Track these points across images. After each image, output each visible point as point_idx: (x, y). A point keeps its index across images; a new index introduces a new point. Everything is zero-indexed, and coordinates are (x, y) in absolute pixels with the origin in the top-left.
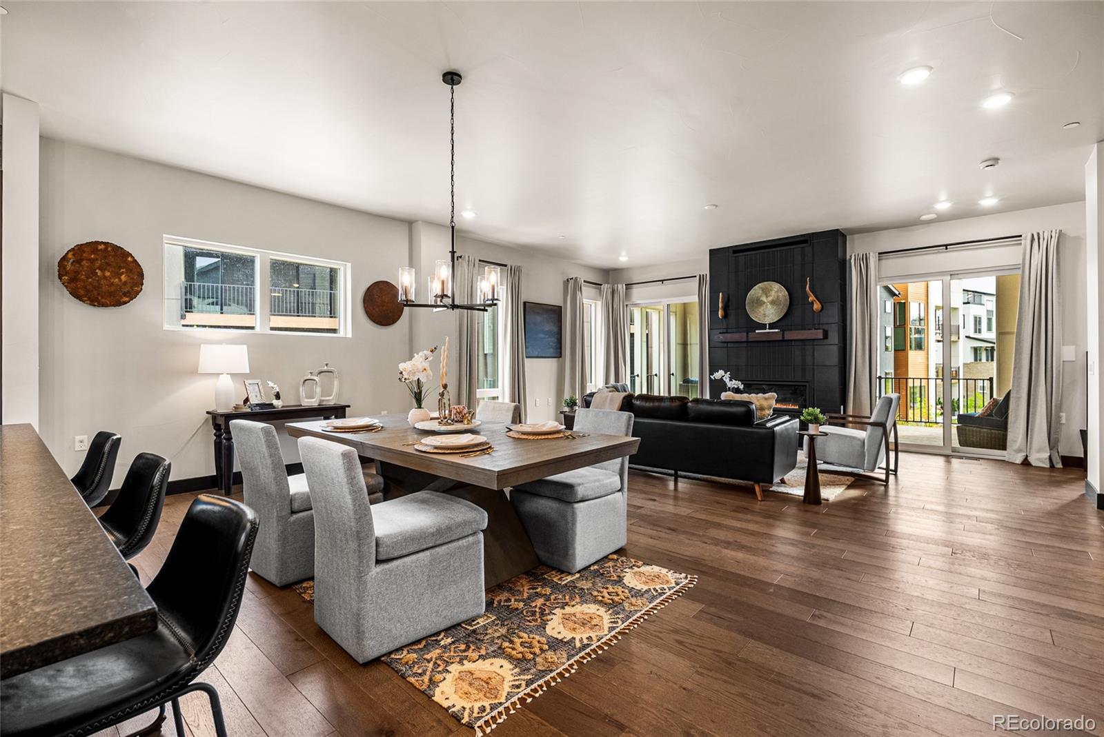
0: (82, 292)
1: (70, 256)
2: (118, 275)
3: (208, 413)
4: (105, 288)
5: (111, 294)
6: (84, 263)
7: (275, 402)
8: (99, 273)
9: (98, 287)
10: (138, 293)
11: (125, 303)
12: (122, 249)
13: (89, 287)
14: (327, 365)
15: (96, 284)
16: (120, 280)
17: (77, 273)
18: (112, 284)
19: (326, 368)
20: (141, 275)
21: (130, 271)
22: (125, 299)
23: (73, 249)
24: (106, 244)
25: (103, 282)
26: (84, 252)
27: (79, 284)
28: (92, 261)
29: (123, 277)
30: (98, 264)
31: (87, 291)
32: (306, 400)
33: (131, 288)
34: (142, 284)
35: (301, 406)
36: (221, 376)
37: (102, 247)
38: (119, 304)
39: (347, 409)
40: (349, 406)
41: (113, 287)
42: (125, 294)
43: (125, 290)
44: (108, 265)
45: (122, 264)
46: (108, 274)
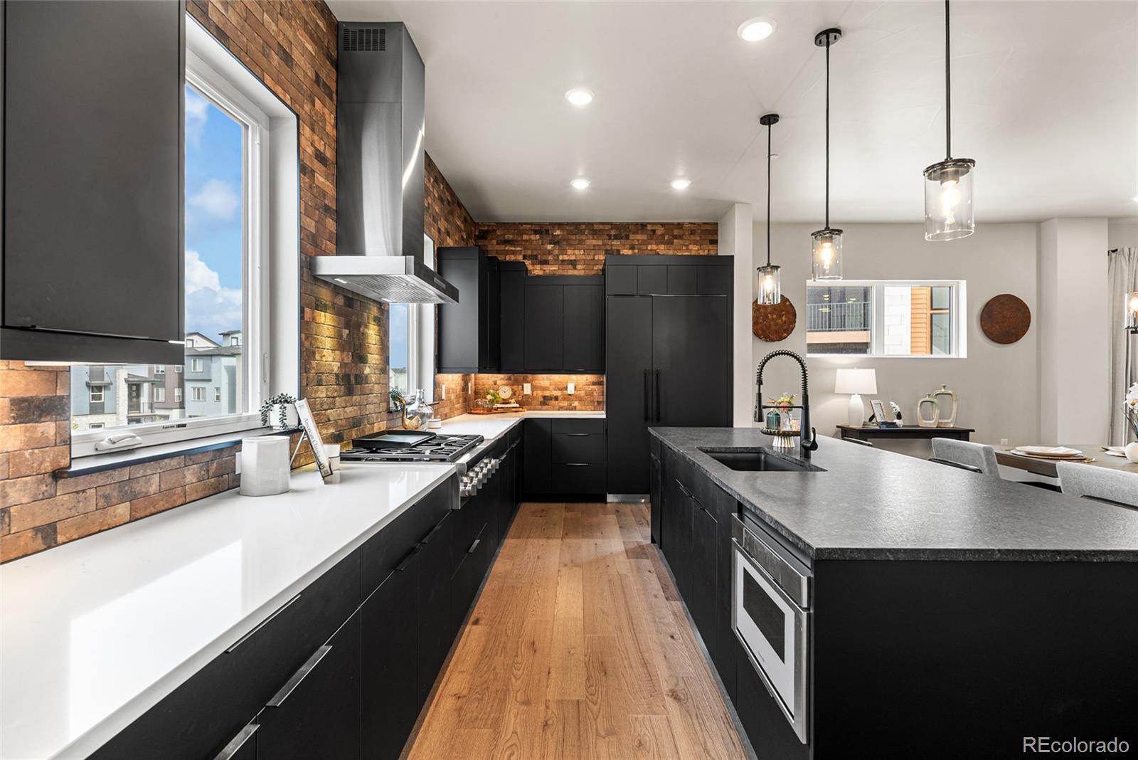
0: (760, 332)
2: (780, 316)
3: (838, 426)
4: (773, 328)
5: (777, 332)
6: (761, 310)
7: (896, 421)
8: (770, 316)
9: (768, 328)
10: (793, 329)
11: (785, 338)
12: (783, 296)
13: (764, 328)
14: (944, 387)
15: (768, 325)
16: (782, 320)
17: (758, 318)
18: (777, 324)
19: (943, 390)
20: (795, 315)
21: (788, 313)
22: (785, 335)
25: (772, 323)
27: (759, 326)
29: (784, 318)
30: (769, 310)
31: (763, 331)
32: (924, 421)
33: (789, 325)
34: (795, 322)
36: (853, 396)
38: (782, 338)
39: (970, 433)
40: (973, 430)
41: (778, 327)
42: (785, 331)
43: (785, 328)
44: (775, 310)
45: (783, 308)
46: (775, 316)
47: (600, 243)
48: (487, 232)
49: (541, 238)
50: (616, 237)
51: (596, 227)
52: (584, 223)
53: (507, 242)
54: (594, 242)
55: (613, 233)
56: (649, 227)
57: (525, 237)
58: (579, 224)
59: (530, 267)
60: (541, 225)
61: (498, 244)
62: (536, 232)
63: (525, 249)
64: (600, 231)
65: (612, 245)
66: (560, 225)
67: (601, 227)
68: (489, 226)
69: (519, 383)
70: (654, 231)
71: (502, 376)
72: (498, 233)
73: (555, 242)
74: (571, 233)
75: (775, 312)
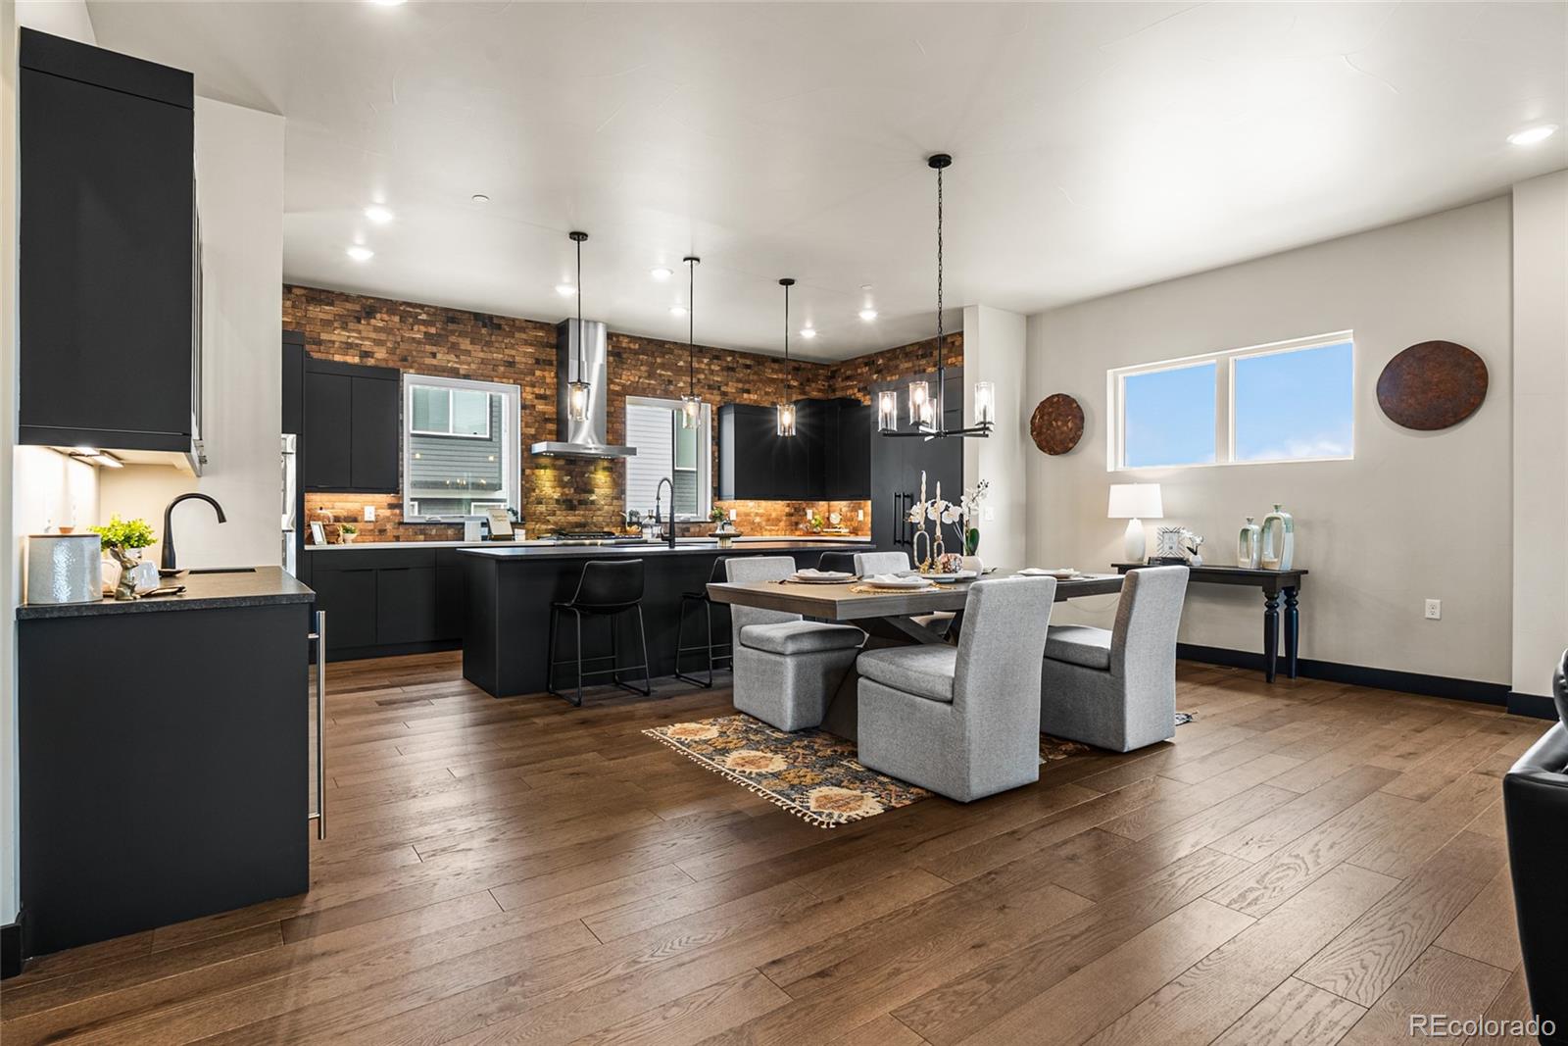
0: (1044, 444)
1: (1037, 413)
2: (1065, 423)
3: (1113, 565)
4: (1058, 437)
5: (1062, 442)
6: (1045, 417)
7: (1193, 558)
8: (1054, 423)
9: (1053, 438)
10: (1080, 437)
11: (1071, 449)
12: (1068, 396)
13: (1049, 438)
14: (1278, 508)
15: (1052, 434)
16: (1069, 427)
17: (1041, 427)
18: (1062, 433)
19: (1275, 512)
20: (1082, 419)
21: (1075, 417)
22: (1071, 445)
23: (1038, 407)
24: (1057, 395)
25: (1057, 431)
26: (1045, 407)
27: (1043, 437)
28: (1050, 414)
29: (1070, 424)
30: (1054, 415)
31: (1047, 442)
33: (1075, 433)
34: (1083, 428)
35: (1237, 567)
36: (1130, 521)
37: (1055, 400)
38: (1066, 450)
39: (1302, 576)
40: (1306, 572)
41: (1064, 435)
42: (1071, 441)
43: (1071, 436)
44: (1060, 415)
45: (1069, 412)
46: (1060, 423)
47: (910, 365)
48: (835, 371)
49: (870, 369)
50: (923, 356)
51: (908, 350)
52: (898, 348)
53: (848, 378)
54: (907, 365)
55: (920, 353)
56: (949, 340)
57: (859, 371)
58: (895, 349)
59: (862, 399)
60: (869, 357)
61: (842, 381)
62: (866, 365)
63: (860, 382)
64: (910, 353)
65: (919, 366)
66: (881, 354)
67: (911, 348)
68: (837, 365)
69: (855, 510)
70: (953, 343)
71: (844, 503)
72: (842, 370)
73: (878, 372)
74: (890, 359)
75: (1061, 418)
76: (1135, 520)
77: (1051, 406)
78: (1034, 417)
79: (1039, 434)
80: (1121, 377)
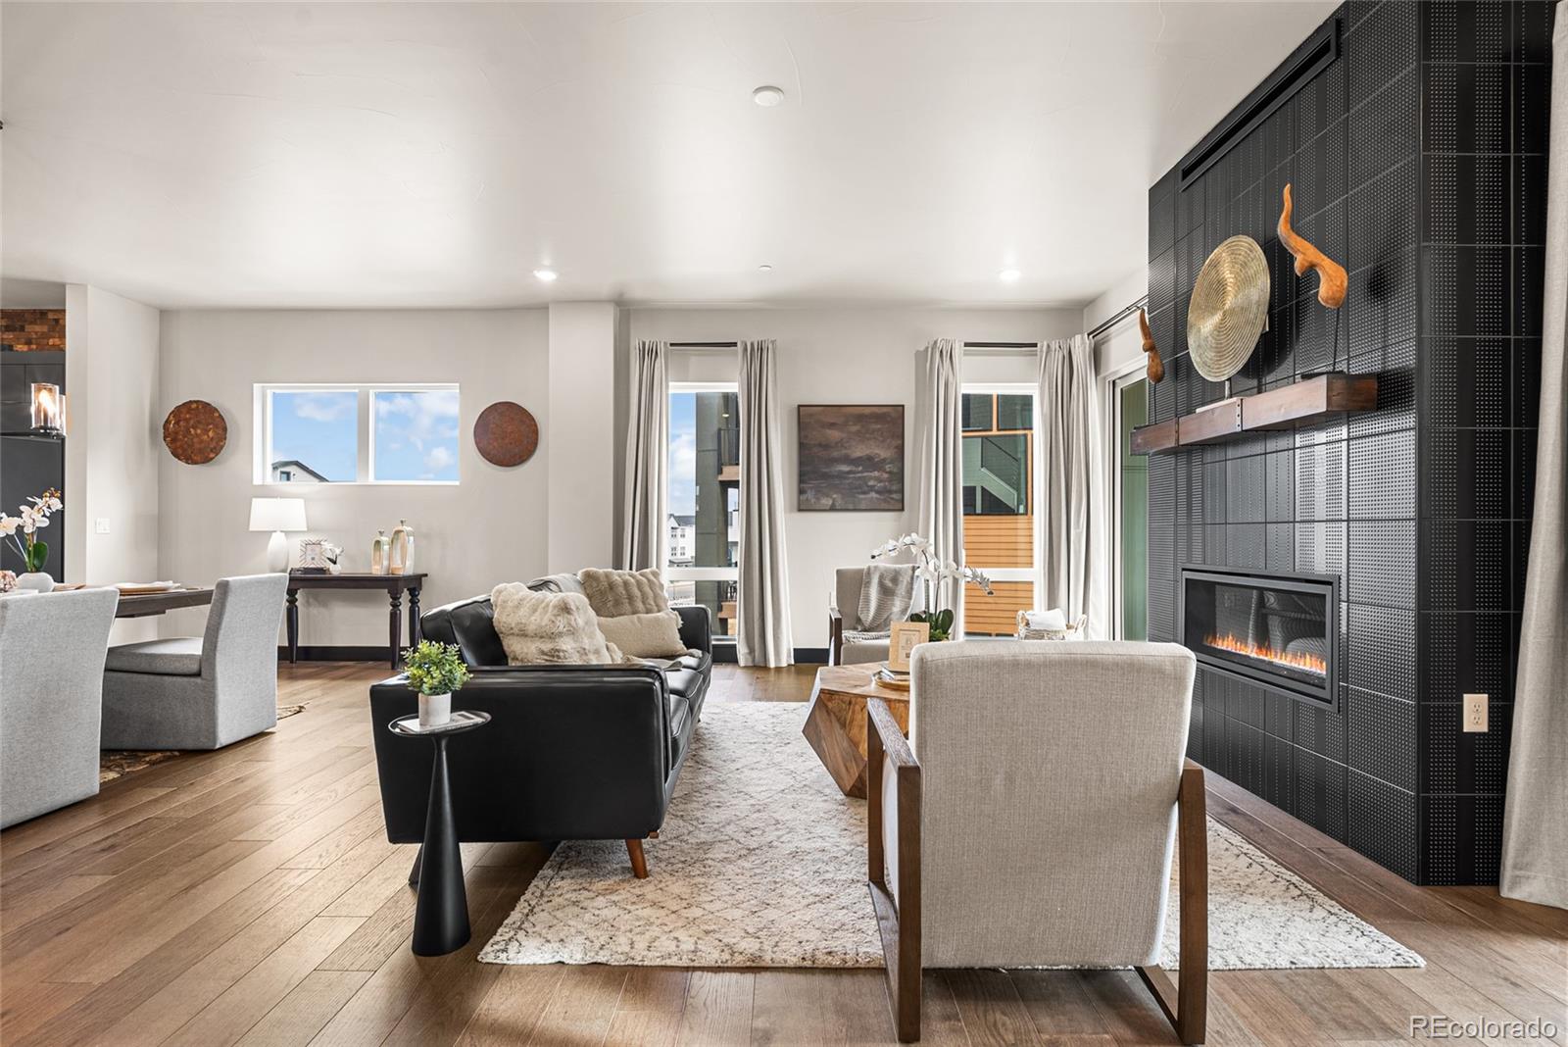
0: (180, 451)
1: (171, 418)
2: (206, 431)
4: (197, 446)
5: (201, 451)
6: (182, 423)
7: (331, 566)
8: (192, 431)
9: (192, 446)
10: (222, 447)
11: (212, 459)
12: (209, 404)
13: (185, 446)
15: (190, 443)
16: (209, 437)
17: (177, 433)
18: (201, 442)
19: (403, 525)
20: (225, 429)
21: (216, 426)
22: (212, 455)
23: (173, 412)
24: (197, 402)
25: (195, 440)
26: (181, 412)
27: (179, 444)
28: (186, 420)
29: (211, 434)
30: (192, 422)
31: (184, 450)
33: (217, 443)
34: (225, 439)
35: (370, 574)
36: (274, 534)
37: (194, 406)
38: (206, 460)
39: (423, 579)
40: (426, 575)
41: (203, 445)
42: (212, 451)
43: (212, 446)
44: (199, 422)
45: (210, 421)
46: (199, 431)
50: (8, 329)
75: (199, 426)
76: (279, 533)
77: (188, 412)
78: (167, 422)
79: (174, 441)
80: (269, 393)
